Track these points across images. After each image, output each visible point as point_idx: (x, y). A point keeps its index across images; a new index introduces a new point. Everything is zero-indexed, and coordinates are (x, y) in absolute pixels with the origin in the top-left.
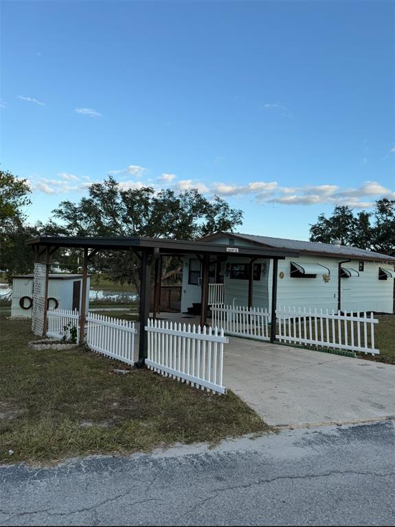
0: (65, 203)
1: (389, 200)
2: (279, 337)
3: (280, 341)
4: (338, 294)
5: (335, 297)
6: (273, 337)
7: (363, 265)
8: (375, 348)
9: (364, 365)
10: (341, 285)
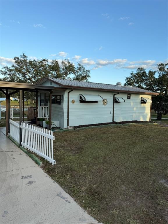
1: (164, 65)
2: (22, 143)
3: (23, 146)
4: (112, 112)
5: (110, 113)
6: (20, 143)
7: (130, 96)
8: (54, 159)
9: (25, 178)
10: (115, 107)
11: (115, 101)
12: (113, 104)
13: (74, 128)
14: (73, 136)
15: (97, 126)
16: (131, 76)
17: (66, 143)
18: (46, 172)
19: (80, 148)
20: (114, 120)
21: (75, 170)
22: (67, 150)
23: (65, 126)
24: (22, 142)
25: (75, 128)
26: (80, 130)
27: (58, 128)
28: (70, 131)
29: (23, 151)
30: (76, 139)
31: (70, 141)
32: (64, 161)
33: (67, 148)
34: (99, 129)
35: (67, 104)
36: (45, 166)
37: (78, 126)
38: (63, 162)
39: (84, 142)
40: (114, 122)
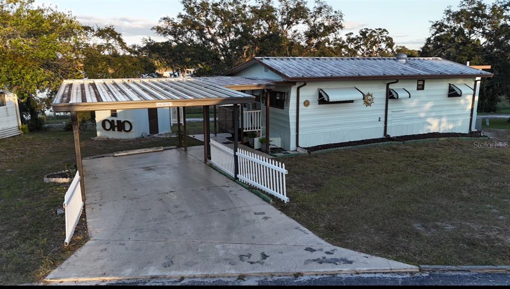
0: (164, 19)
2: (238, 176)
3: (240, 180)
4: (384, 117)
5: (380, 120)
6: (236, 176)
7: (424, 83)
8: (287, 196)
9: (258, 214)
10: (389, 107)
11: (390, 96)
12: (385, 102)
13: (308, 152)
14: (308, 166)
15: (350, 147)
16: (445, 17)
17: (297, 177)
18: (279, 210)
19: (318, 185)
20: (388, 133)
21: (312, 209)
22: (300, 187)
23: (293, 146)
24: (238, 174)
25: (310, 149)
26: (320, 154)
27: (280, 150)
28: (302, 156)
29: (242, 186)
30: (312, 172)
31: (303, 174)
32: (298, 199)
33: (300, 185)
34: (354, 153)
35: (295, 108)
36: (276, 204)
37: (315, 147)
38: (297, 201)
39: (324, 175)
40: (387, 138)
